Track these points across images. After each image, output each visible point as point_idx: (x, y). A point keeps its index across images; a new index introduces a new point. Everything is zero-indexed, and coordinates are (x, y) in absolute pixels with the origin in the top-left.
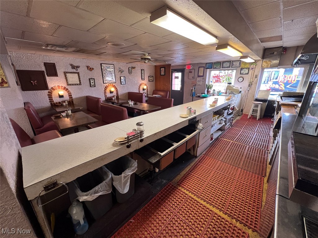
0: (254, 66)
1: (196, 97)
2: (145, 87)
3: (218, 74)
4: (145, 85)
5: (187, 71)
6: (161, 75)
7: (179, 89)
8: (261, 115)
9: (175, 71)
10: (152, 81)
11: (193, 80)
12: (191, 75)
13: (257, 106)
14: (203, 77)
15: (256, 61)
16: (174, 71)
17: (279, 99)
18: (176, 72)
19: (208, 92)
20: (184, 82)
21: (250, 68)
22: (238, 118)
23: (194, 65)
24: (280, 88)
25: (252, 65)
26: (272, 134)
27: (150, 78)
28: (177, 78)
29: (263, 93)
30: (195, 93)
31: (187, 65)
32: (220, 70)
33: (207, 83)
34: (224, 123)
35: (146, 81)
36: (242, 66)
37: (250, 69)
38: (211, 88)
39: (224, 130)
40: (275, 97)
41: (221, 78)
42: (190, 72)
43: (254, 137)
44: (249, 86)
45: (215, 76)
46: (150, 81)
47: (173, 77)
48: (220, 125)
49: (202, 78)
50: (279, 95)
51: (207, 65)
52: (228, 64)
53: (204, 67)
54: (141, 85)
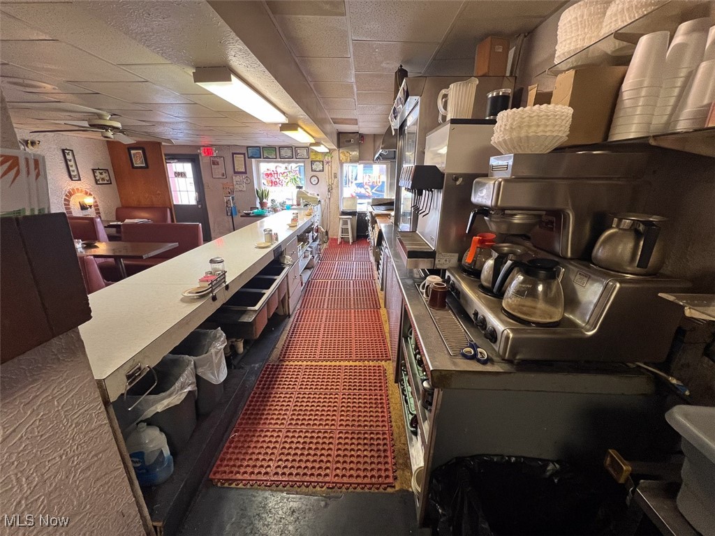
0: (330, 158)
1: (241, 216)
2: (89, 201)
3: (274, 170)
4: (86, 193)
5: (204, 160)
6: (133, 167)
7: (193, 202)
8: (353, 237)
9: (173, 159)
10: (106, 182)
11: (225, 181)
12: (218, 170)
13: (345, 223)
14: (246, 175)
15: (331, 151)
16: (169, 159)
17: (370, 209)
18: (176, 161)
19: (262, 204)
20: (203, 185)
21: (325, 161)
22: (325, 246)
23: (220, 147)
24: (367, 194)
25: (326, 157)
26: (372, 259)
27: (97, 174)
28: (181, 175)
29: (350, 203)
30: (235, 207)
31: (203, 146)
32: (275, 162)
33: (256, 187)
34: (310, 256)
35: (86, 183)
36: (313, 157)
37: (325, 164)
38: (267, 196)
39: (313, 267)
40: (364, 207)
41: (281, 178)
42: (214, 164)
43: (354, 268)
44: (329, 191)
45: (269, 172)
46: (101, 182)
47: (171, 174)
48: (306, 259)
49: (244, 176)
50: (368, 203)
51: (249, 151)
52: (288, 153)
53: (244, 154)
54: (70, 194)
